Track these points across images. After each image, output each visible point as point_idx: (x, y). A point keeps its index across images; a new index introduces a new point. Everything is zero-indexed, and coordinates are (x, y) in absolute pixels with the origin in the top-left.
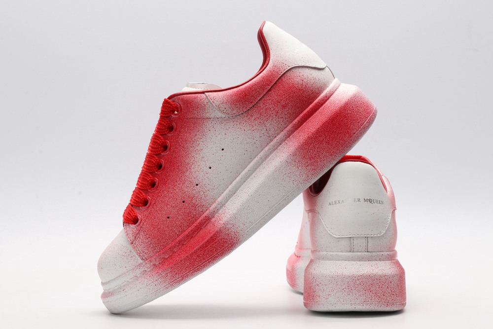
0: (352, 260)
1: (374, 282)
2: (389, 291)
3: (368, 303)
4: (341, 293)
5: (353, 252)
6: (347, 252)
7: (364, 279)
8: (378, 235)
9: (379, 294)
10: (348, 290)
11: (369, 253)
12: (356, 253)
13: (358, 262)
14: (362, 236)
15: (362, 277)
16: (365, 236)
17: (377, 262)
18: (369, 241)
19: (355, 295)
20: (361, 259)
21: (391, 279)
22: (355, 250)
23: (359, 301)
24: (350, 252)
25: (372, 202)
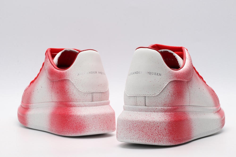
0: (135, 111)
1: (145, 125)
2: (157, 132)
3: (141, 139)
4: (126, 131)
5: (137, 105)
6: (134, 105)
7: (139, 124)
8: (153, 95)
9: (148, 134)
10: (129, 130)
11: (147, 107)
12: (138, 107)
13: (138, 112)
14: (141, 95)
15: (138, 122)
16: (144, 96)
17: (151, 113)
18: (146, 99)
19: (133, 133)
20: (141, 110)
21: (158, 125)
22: (138, 104)
23: (135, 137)
24: (135, 105)
25: (151, 74)
